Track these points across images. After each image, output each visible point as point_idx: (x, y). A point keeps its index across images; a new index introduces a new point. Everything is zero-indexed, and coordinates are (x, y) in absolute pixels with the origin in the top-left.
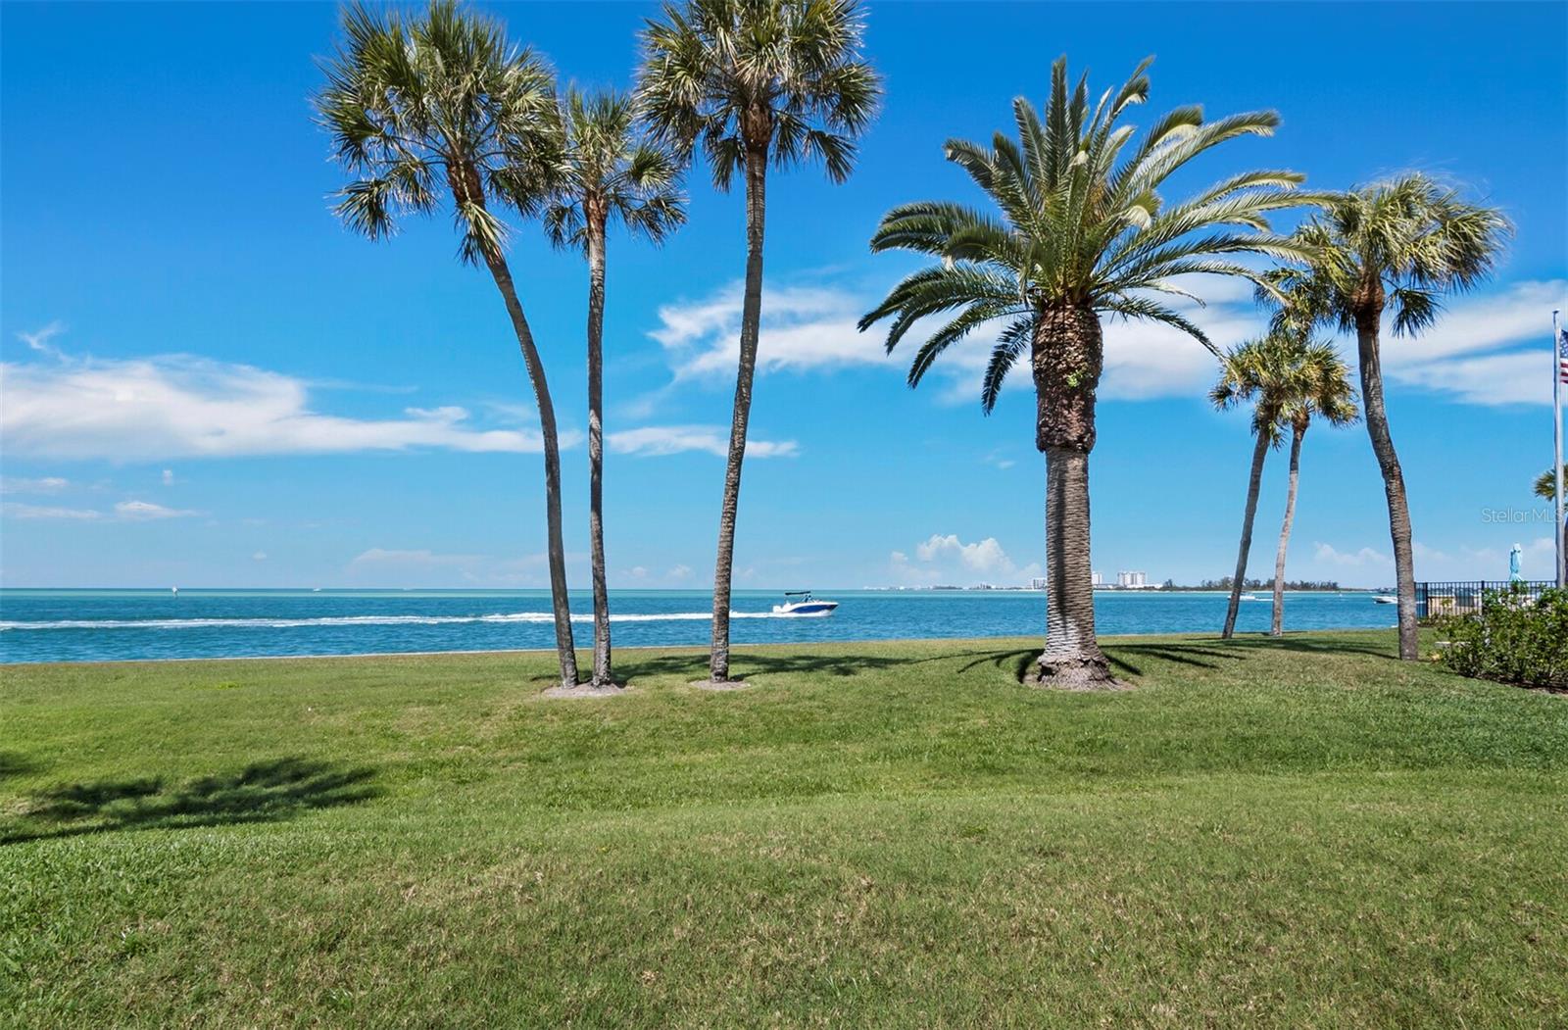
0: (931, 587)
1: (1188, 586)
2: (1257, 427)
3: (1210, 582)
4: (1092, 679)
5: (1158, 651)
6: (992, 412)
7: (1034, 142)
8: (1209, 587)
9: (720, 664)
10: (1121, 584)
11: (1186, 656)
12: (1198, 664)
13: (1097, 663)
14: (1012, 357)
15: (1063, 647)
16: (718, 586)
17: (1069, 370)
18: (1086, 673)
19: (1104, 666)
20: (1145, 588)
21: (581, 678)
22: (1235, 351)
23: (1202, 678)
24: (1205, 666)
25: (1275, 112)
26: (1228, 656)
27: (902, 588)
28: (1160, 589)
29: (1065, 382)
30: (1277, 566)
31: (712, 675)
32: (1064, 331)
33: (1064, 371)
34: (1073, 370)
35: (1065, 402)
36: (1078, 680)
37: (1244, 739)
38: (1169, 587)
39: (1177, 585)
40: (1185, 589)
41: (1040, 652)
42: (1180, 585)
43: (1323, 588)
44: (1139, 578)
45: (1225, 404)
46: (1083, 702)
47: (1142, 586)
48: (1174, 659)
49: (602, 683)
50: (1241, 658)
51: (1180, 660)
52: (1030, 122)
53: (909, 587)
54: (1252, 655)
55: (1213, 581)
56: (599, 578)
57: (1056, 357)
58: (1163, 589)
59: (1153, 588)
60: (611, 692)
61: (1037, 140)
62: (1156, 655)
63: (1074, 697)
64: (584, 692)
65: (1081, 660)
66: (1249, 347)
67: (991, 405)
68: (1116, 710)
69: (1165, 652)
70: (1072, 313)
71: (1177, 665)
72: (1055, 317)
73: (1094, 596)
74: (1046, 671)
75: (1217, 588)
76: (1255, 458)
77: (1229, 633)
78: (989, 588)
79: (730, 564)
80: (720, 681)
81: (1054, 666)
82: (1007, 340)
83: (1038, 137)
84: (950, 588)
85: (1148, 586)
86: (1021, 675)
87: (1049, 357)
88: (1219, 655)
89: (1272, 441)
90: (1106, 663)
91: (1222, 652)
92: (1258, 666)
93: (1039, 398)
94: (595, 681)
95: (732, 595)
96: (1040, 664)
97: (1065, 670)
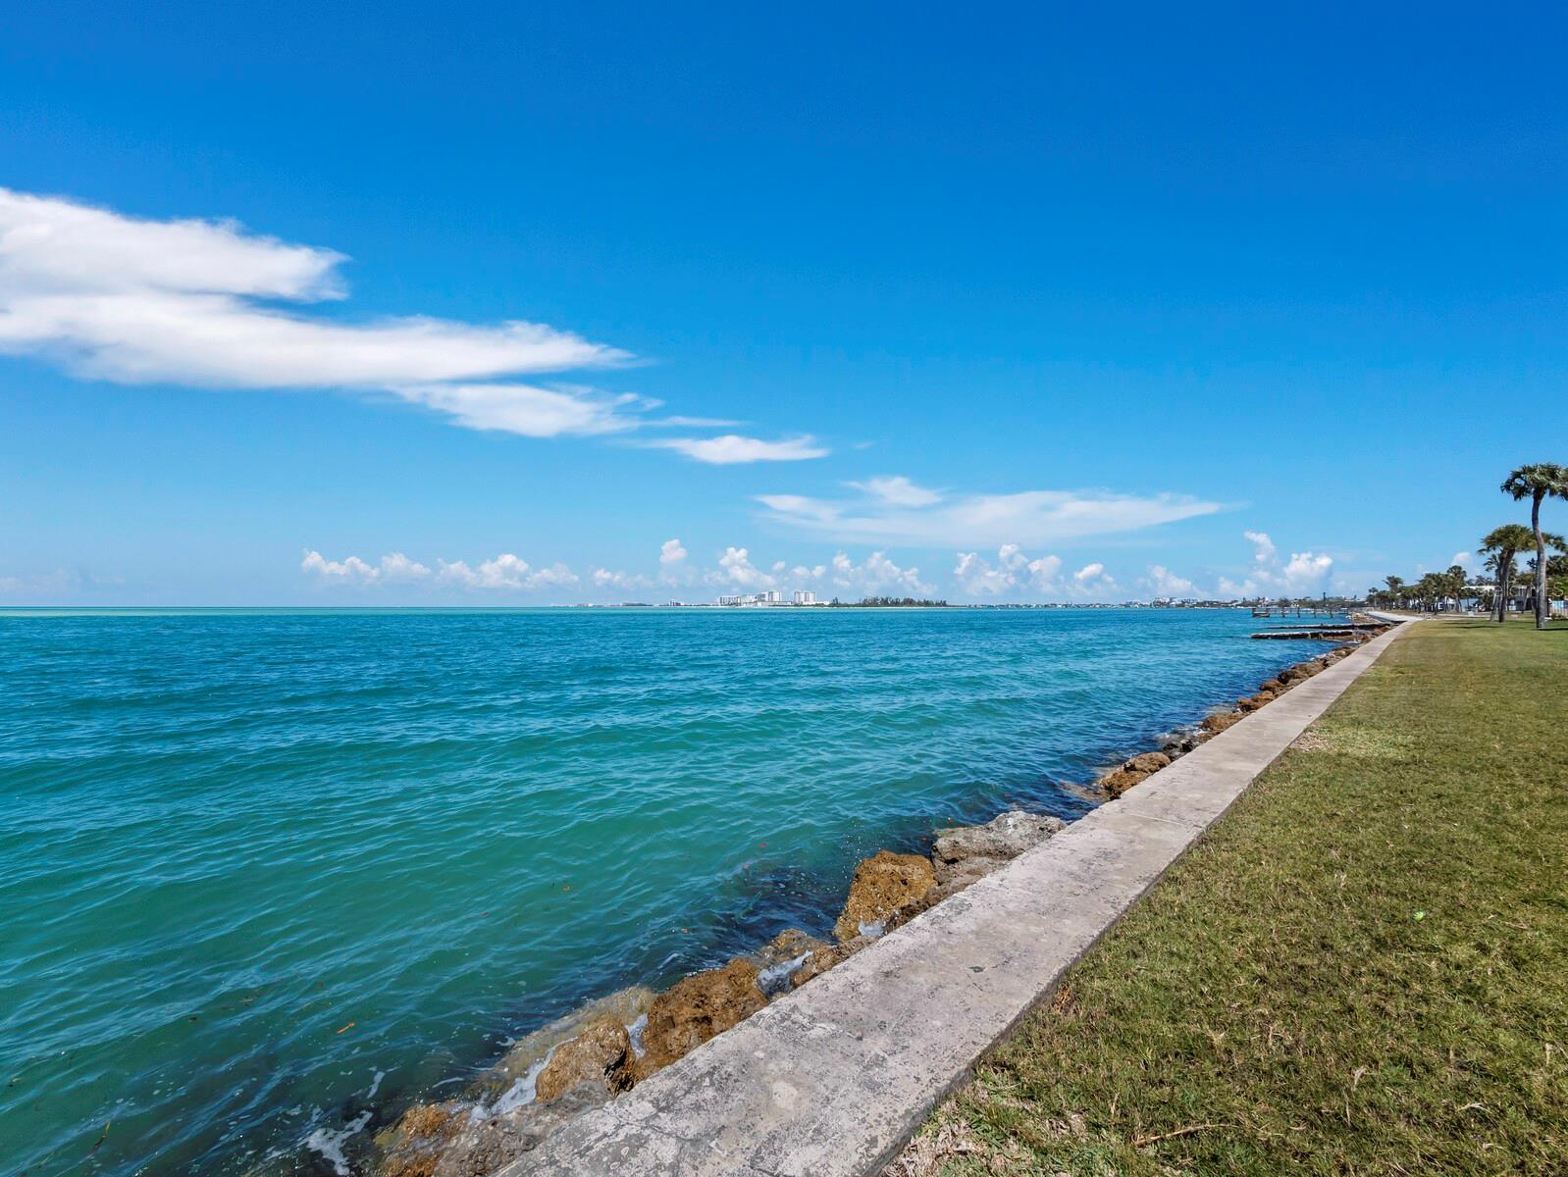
10: (797, 602)
20: (817, 605)
27: (590, 605)
28: (829, 606)
38: (835, 604)
42: (842, 603)
43: (938, 605)
44: (811, 596)
47: (814, 603)
58: (831, 605)
59: (822, 605)
75: (870, 605)
78: (678, 604)
85: (818, 602)
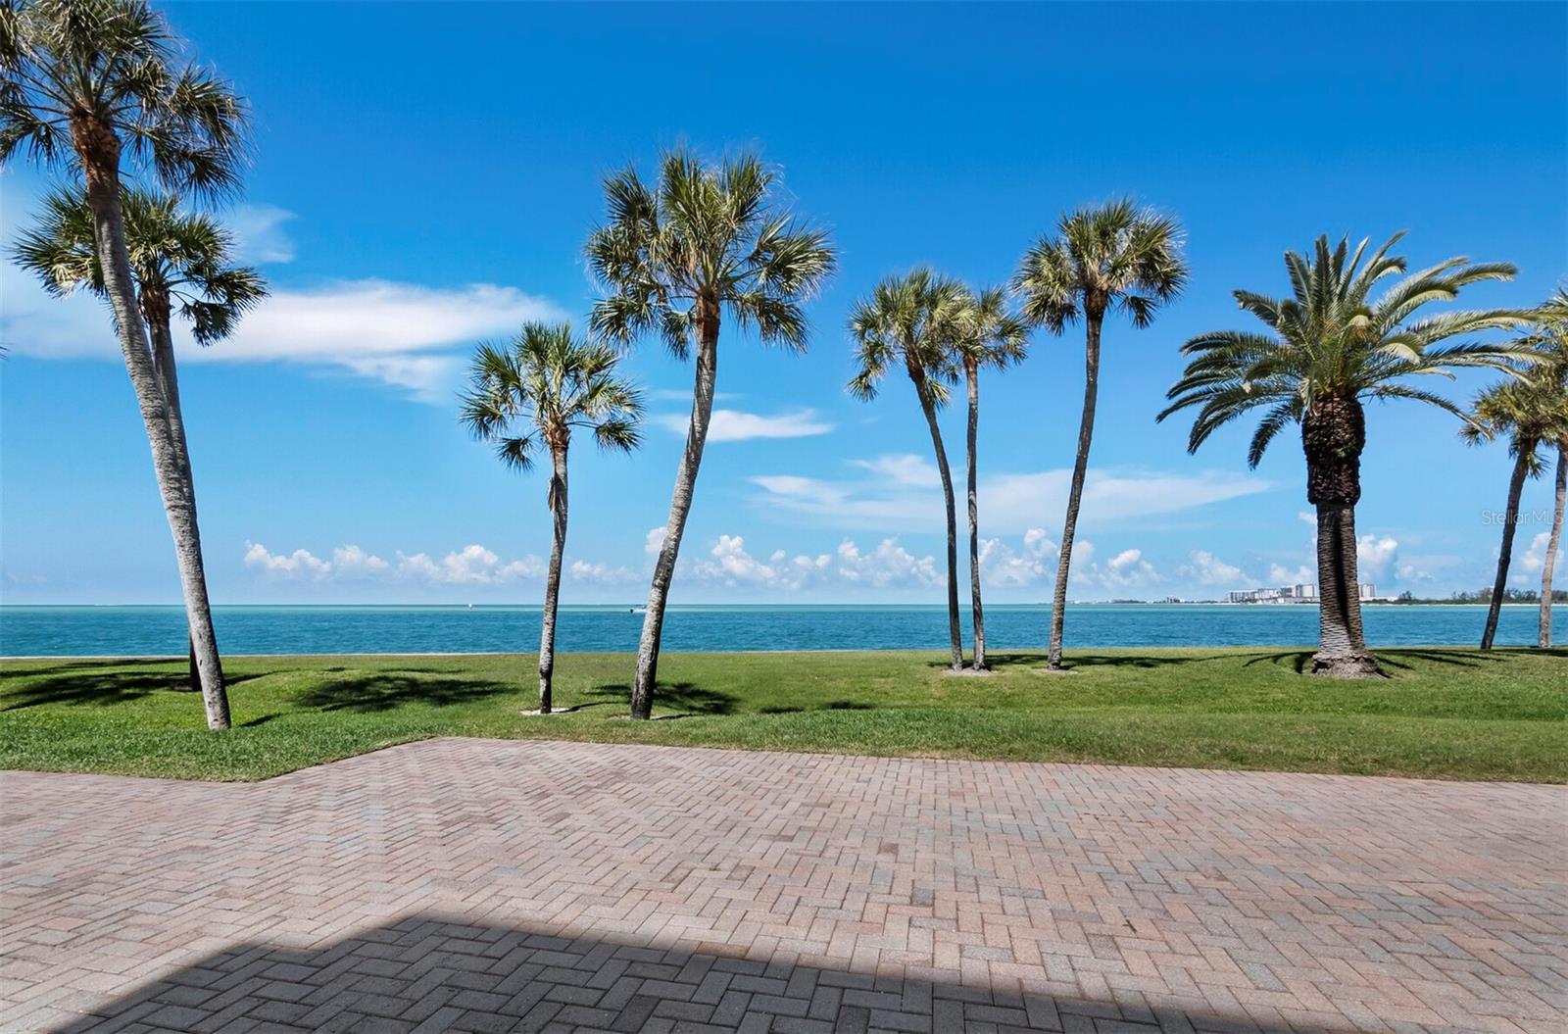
0: (1110, 601)
1: (1432, 598)
2: (1516, 449)
3: (1464, 594)
4: (1363, 671)
5: (1421, 654)
6: (1257, 467)
7: (1302, 279)
8: (1463, 600)
9: (1056, 658)
11: (1444, 657)
12: (1457, 663)
13: (1367, 660)
14: (1277, 428)
15: (1336, 645)
16: (1056, 604)
17: (1338, 445)
18: (1358, 667)
19: (1373, 662)
20: (1375, 601)
21: (966, 665)
22: (1487, 393)
23: (1461, 673)
24: (1463, 664)
25: (1514, 263)
26: (1486, 658)
27: (1077, 602)
28: (1395, 602)
29: (1335, 454)
30: (1543, 582)
31: (1050, 665)
32: (1333, 417)
33: (1333, 447)
34: (1341, 446)
35: (1336, 468)
36: (1352, 671)
37: (1499, 707)
38: (1406, 599)
39: (1418, 598)
40: (1429, 602)
41: (1316, 653)
42: (1423, 598)
45: (1477, 439)
46: (1359, 685)
47: (1371, 599)
48: (1435, 659)
49: (981, 667)
50: (1499, 660)
51: (1440, 660)
52: (1299, 267)
53: (1084, 601)
54: (1510, 658)
55: (1468, 593)
56: (976, 599)
57: (1324, 436)
58: (1401, 601)
59: (1389, 600)
60: (984, 674)
61: (1305, 279)
62: (1419, 656)
63: (1352, 682)
64: (968, 673)
65: (1353, 657)
66: (1502, 389)
67: (1256, 462)
68: (1389, 690)
69: (1425, 654)
70: (1339, 404)
71: (1437, 663)
72: (1324, 407)
73: (1362, 610)
74: (1321, 665)
76: (1512, 485)
77: (1488, 644)
78: (1177, 601)
79: (1065, 588)
80: (1056, 669)
81: (1329, 661)
82: (1276, 416)
83: (1307, 277)
84: (1132, 602)
85: (1378, 598)
86: (1299, 669)
87: (1320, 436)
88: (1477, 657)
89: (1530, 471)
90: (1374, 663)
91: (1480, 655)
92: (1515, 665)
93: (1309, 464)
94: (976, 666)
95: (1066, 609)
96: (1315, 660)
97: (1339, 665)
